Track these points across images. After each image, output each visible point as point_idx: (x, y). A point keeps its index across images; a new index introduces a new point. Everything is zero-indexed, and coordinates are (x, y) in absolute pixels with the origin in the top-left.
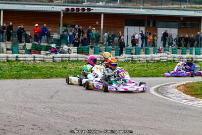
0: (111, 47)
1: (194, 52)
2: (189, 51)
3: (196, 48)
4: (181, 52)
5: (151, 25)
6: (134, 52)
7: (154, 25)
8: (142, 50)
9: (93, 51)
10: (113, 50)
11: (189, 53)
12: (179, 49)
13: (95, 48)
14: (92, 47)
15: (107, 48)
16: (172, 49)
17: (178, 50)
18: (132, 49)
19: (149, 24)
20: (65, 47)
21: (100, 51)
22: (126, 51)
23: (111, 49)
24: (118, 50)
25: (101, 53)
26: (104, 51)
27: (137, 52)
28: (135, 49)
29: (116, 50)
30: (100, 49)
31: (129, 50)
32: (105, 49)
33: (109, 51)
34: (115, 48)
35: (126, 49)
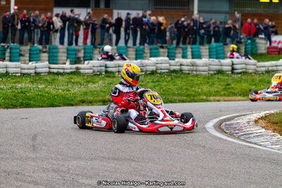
0: (39, 47)
1: (189, 53)
2: (180, 50)
3: (194, 46)
4: (166, 54)
5: (102, 5)
6: (81, 55)
7: (107, 5)
8: (96, 51)
9: (8, 54)
10: (44, 52)
11: (180, 55)
12: (162, 47)
13: (10, 48)
15: (33, 48)
16: (151, 49)
17: (162, 50)
18: (78, 51)
19: (97, 5)
21: (21, 55)
22: (68, 54)
23: (41, 51)
24: (53, 53)
25: (22, 58)
26: (28, 55)
27: (87, 55)
28: (84, 49)
29: (49, 53)
30: (20, 51)
31: (74, 52)
32: (30, 50)
33: (37, 54)
34: (47, 50)
35: (68, 50)
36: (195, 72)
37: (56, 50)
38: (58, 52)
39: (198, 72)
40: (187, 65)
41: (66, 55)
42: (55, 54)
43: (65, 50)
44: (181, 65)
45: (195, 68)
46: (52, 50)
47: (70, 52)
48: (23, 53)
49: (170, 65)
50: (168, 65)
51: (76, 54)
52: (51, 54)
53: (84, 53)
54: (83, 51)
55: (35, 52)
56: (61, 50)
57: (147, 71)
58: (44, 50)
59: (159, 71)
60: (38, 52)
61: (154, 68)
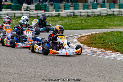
0: (69, 4)
6: (91, 7)
9: (53, 8)
10: (72, 7)
13: (54, 5)
14: (52, 5)
15: (66, 5)
18: (89, 6)
20: (25, 5)
21: (60, 8)
22: (84, 7)
23: (70, 6)
24: (76, 7)
25: (60, 10)
26: (63, 8)
27: (94, 8)
28: (92, 5)
29: (74, 7)
30: (60, 6)
31: (87, 7)
32: (64, 6)
33: (68, 7)
34: (73, 5)
35: (84, 5)
36: (120, 15)
37: (77, 6)
38: (78, 7)
39: (122, 15)
40: (116, 12)
41: (83, 8)
42: (77, 8)
43: (83, 6)
44: (113, 12)
45: (120, 13)
46: (75, 6)
47: (85, 7)
48: (61, 7)
49: (108, 12)
50: (106, 12)
51: (88, 8)
52: (75, 8)
53: (93, 7)
54: (91, 6)
55: (67, 7)
56: (80, 6)
57: (95, 15)
58: (72, 5)
59: (102, 15)
60: (69, 6)
61: (99, 13)
